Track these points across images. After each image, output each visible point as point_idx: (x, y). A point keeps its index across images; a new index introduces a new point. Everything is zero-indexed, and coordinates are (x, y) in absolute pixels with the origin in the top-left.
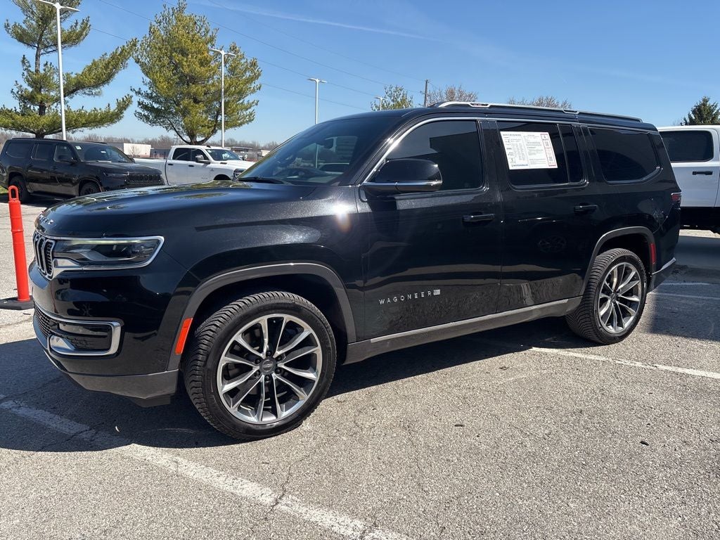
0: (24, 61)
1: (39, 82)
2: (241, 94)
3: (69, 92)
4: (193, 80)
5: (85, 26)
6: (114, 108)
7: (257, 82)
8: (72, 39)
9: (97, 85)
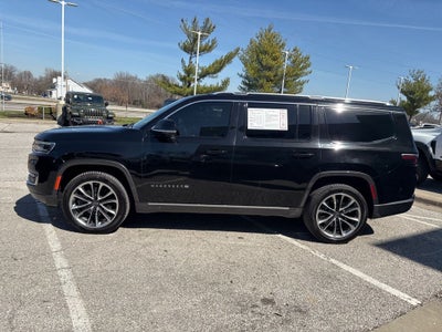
0: (182, 61)
1: (189, 71)
2: (297, 76)
3: (202, 76)
4: (270, 68)
5: (214, 42)
6: (220, 84)
7: (309, 69)
8: (206, 50)
9: (215, 73)
